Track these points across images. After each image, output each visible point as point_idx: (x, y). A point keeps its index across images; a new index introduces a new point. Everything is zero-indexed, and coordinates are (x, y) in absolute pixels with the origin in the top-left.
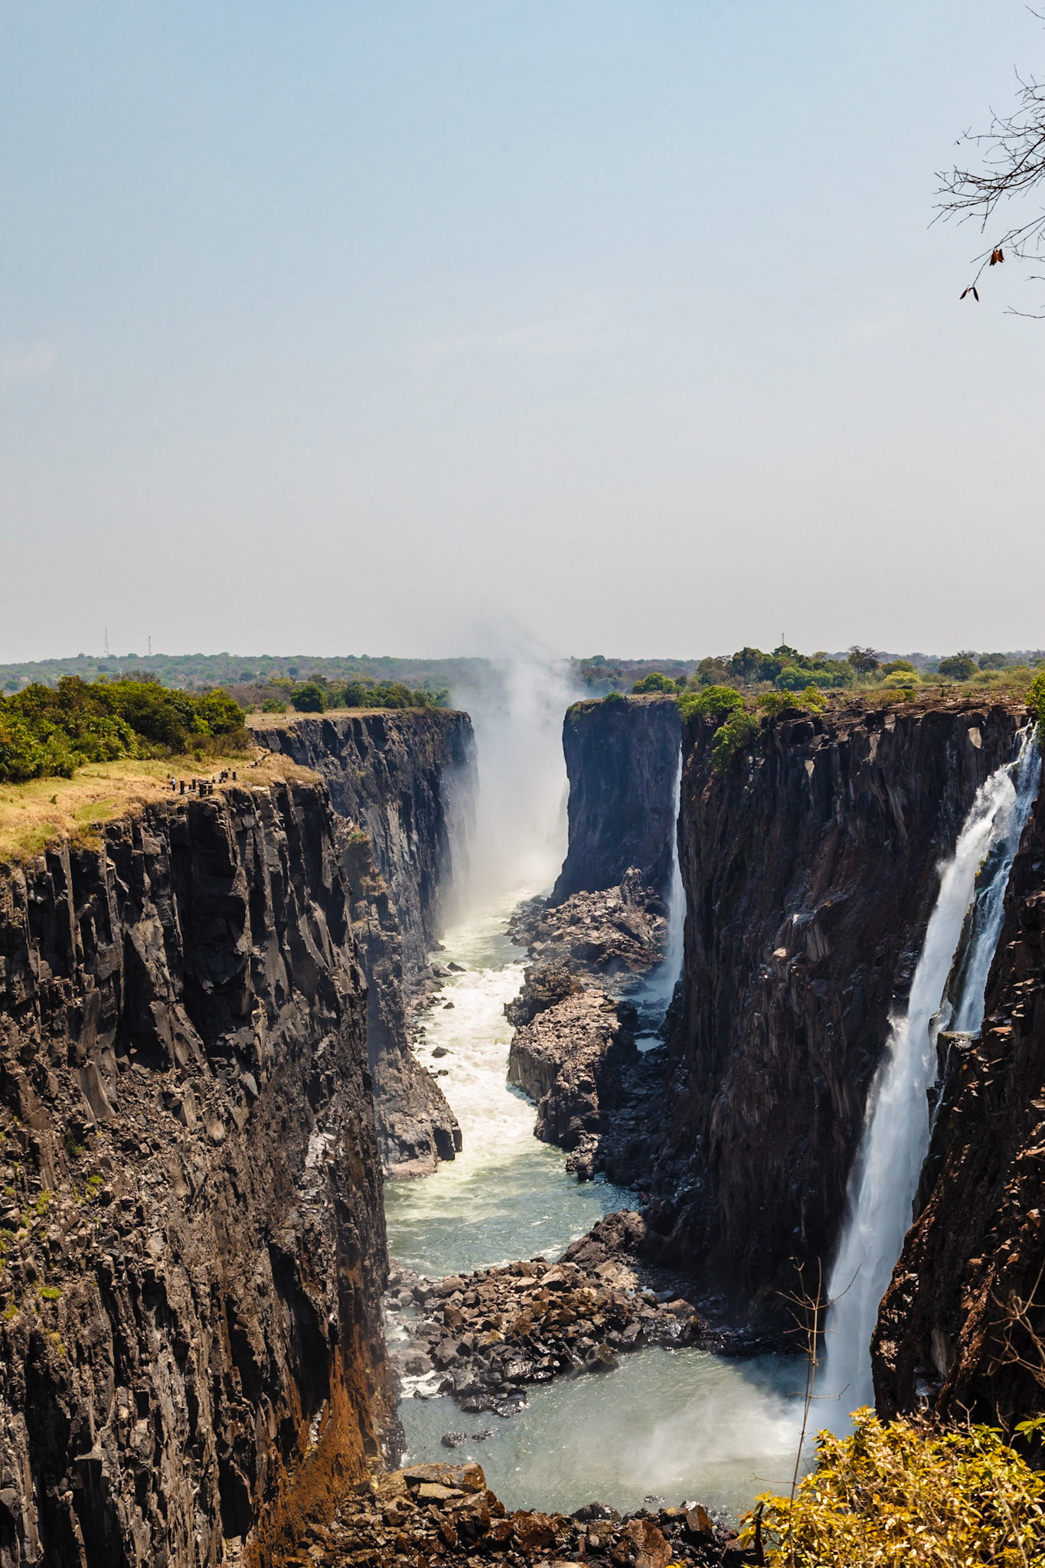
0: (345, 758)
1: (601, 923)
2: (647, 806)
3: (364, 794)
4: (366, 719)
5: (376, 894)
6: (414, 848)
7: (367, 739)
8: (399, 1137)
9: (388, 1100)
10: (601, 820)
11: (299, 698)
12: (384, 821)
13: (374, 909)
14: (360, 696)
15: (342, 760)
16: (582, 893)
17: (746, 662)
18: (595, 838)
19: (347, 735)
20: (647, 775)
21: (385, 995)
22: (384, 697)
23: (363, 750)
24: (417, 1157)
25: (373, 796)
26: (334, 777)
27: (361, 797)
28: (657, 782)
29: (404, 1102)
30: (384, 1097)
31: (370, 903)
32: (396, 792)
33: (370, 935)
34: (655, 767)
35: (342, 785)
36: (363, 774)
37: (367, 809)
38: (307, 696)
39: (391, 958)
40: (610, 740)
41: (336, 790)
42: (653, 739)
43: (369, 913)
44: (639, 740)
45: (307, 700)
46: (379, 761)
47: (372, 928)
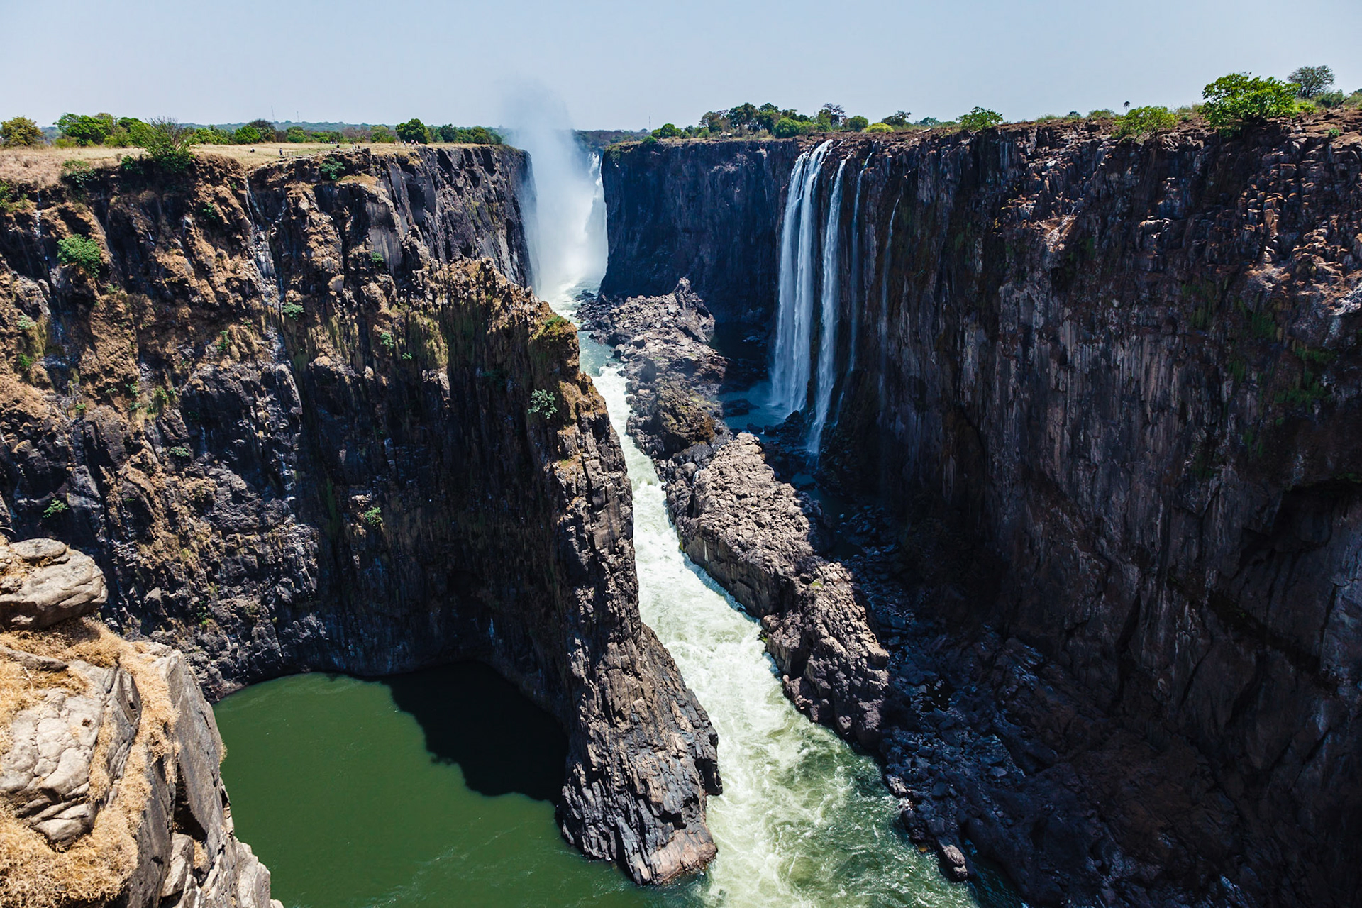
0: (461, 188)
2: (679, 225)
3: (480, 223)
4: (475, 151)
7: (479, 170)
8: (658, 805)
9: (629, 731)
10: (638, 236)
11: (405, 131)
12: (496, 248)
13: (590, 440)
14: (454, 133)
15: (459, 190)
16: (640, 297)
17: (743, 115)
18: (633, 249)
19: (461, 165)
20: (680, 202)
21: (613, 570)
22: (473, 135)
23: (475, 180)
24: (684, 826)
25: (486, 225)
26: (452, 208)
27: (477, 228)
28: (688, 208)
29: (651, 728)
30: (623, 726)
32: (504, 220)
33: (589, 484)
34: (687, 196)
35: (461, 216)
36: (477, 204)
37: (483, 238)
38: (413, 129)
39: (619, 513)
40: (648, 174)
41: (456, 221)
42: (687, 174)
43: (582, 447)
44: (674, 175)
45: (412, 132)
46: (490, 192)
47: (591, 473)
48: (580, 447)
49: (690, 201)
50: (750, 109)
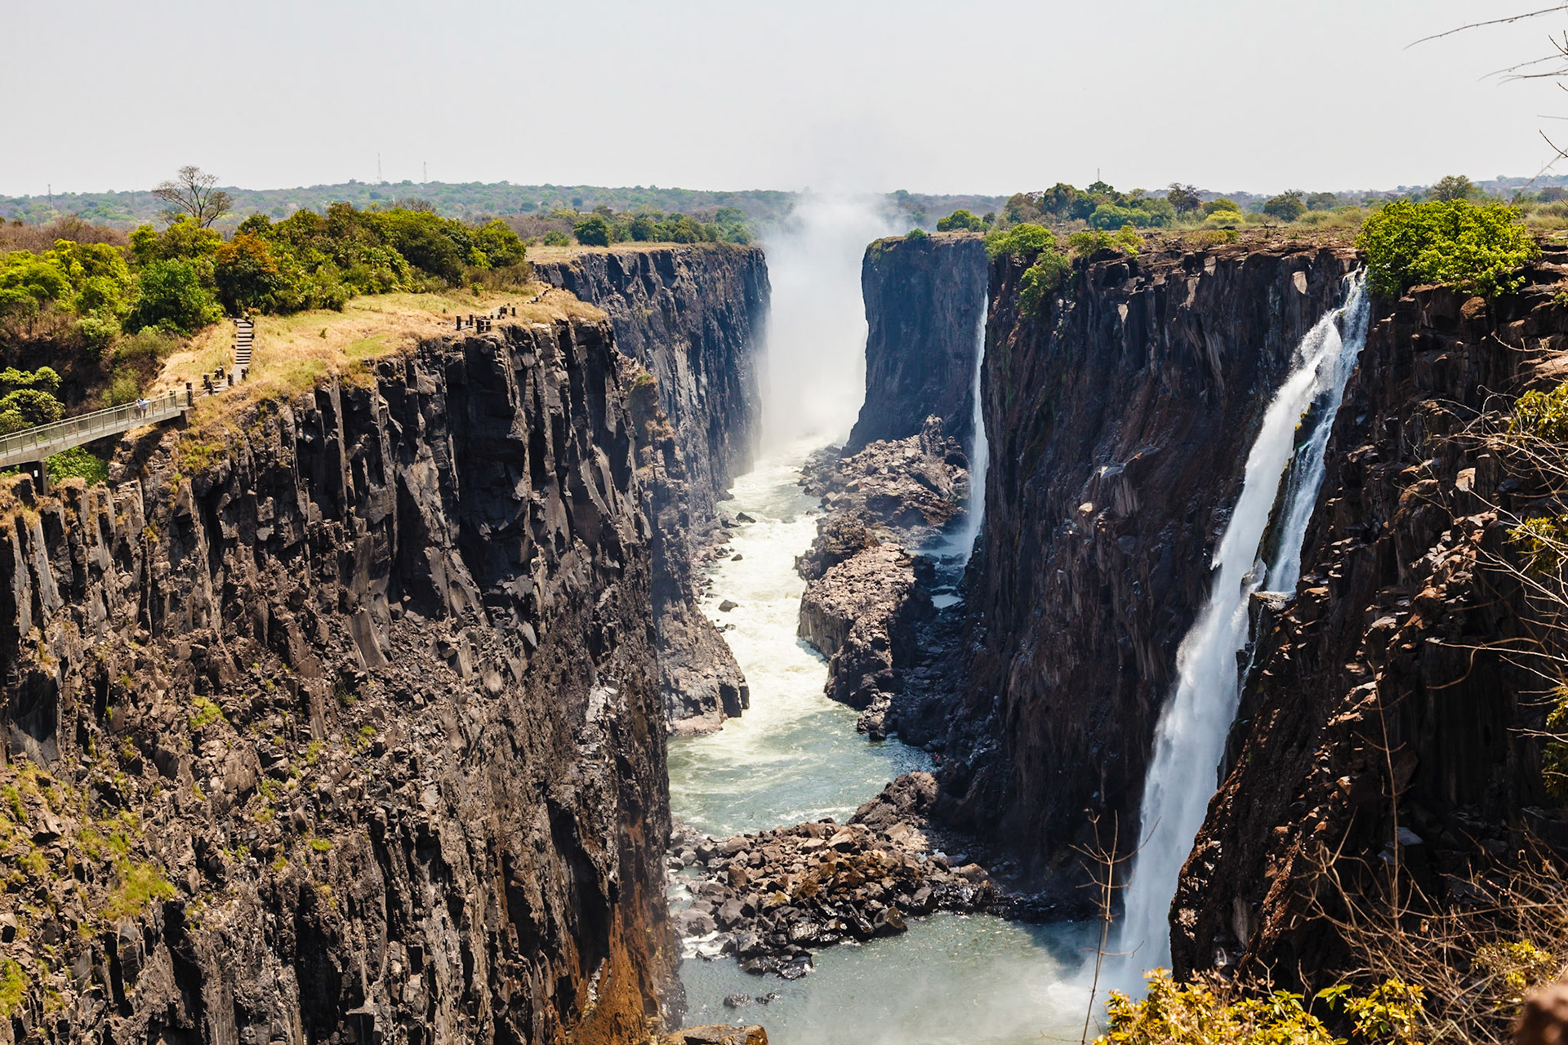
0: (631, 295)
1: (899, 473)
2: (950, 351)
3: (651, 334)
4: (653, 255)
5: (663, 439)
6: (703, 392)
7: (654, 276)
8: (683, 693)
9: (673, 655)
10: (900, 365)
11: (583, 231)
12: (672, 363)
13: (660, 455)
14: (648, 229)
15: (628, 297)
16: (879, 442)
17: (1058, 200)
18: (894, 385)
19: (633, 271)
20: (950, 318)
21: (670, 545)
22: (673, 231)
23: (650, 287)
24: (702, 714)
25: (658, 335)
26: (619, 316)
27: (647, 337)
28: (960, 325)
29: (690, 657)
30: (668, 651)
31: (656, 449)
32: (685, 333)
33: (656, 483)
34: (959, 310)
35: (627, 324)
36: (650, 312)
37: (654, 349)
38: (592, 228)
39: (678, 507)
40: (913, 280)
41: (621, 329)
42: (958, 279)
43: (655, 460)
44: (943, 281)
45: (591, 233)
46: (667, 299)
47: (658, 475)
48: (653, 459)
49: (962, 316)
50: (1061, 191)
